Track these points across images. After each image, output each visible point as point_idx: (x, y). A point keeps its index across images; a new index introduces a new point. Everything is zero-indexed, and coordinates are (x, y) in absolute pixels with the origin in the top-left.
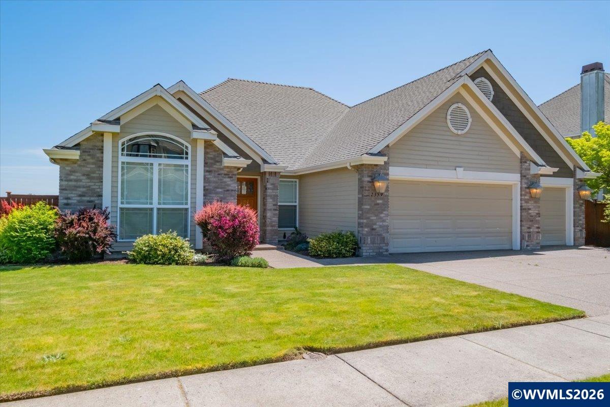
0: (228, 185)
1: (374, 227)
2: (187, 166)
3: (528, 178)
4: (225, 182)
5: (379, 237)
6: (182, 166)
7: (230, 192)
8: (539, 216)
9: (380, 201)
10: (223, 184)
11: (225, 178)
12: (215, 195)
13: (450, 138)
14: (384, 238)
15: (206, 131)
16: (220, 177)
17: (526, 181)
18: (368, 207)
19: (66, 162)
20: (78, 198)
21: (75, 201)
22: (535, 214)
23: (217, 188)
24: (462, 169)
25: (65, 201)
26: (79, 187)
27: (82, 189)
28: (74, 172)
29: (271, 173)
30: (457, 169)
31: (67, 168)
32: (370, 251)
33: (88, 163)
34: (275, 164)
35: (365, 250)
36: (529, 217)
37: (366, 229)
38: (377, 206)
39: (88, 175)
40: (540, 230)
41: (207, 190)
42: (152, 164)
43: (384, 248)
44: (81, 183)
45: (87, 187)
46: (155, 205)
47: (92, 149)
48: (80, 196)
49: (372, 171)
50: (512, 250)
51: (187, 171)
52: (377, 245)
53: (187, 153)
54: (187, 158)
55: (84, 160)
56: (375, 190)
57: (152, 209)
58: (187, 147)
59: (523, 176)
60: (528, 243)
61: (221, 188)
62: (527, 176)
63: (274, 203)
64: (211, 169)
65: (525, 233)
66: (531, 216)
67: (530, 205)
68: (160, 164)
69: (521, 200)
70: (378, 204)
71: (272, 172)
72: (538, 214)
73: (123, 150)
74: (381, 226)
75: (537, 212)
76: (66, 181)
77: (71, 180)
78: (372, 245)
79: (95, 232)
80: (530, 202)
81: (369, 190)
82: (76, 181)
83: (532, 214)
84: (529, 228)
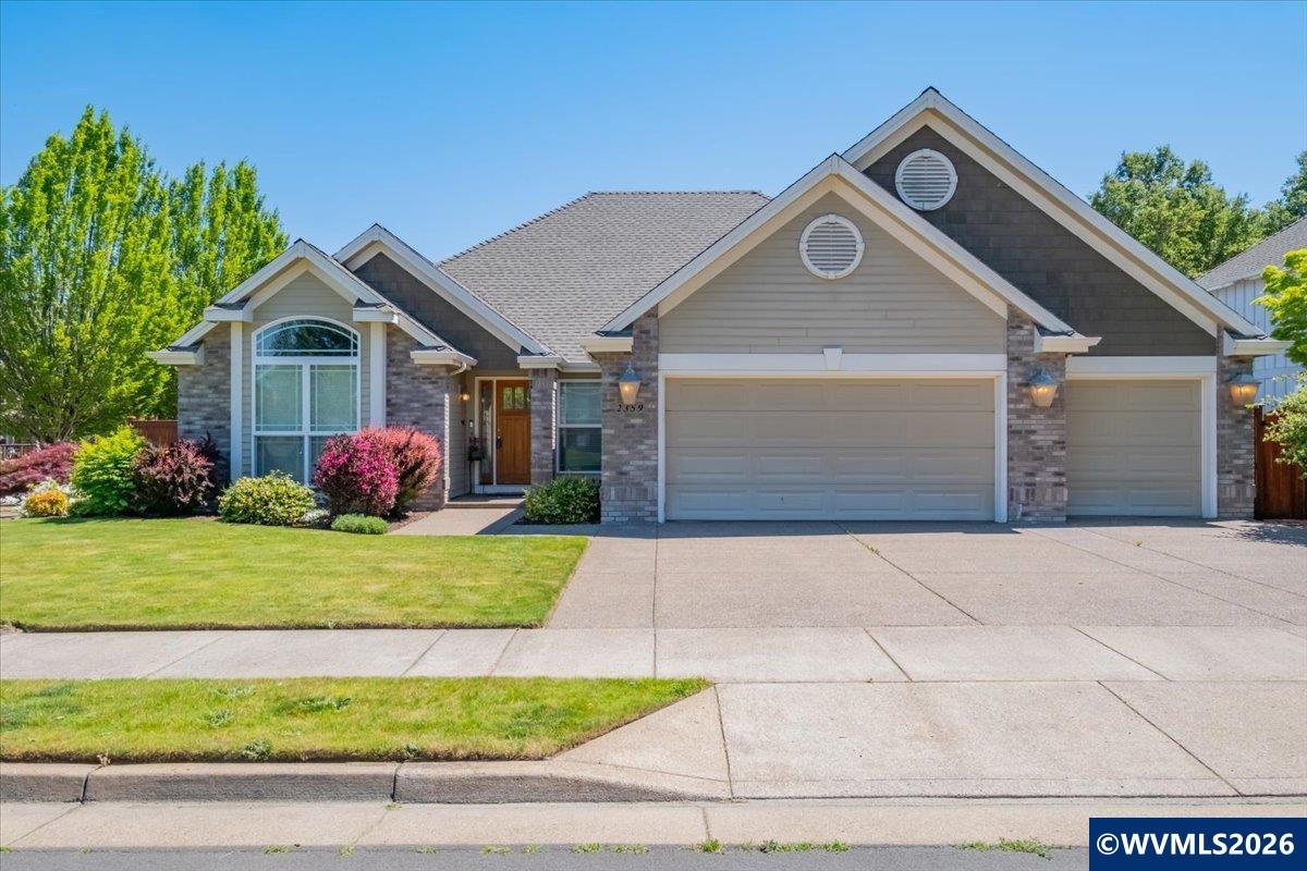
0: (431, 396)
1: (625, 468)
2: (355, 367)
3: (1026, 364)
4: (424, 391)
5: (634, 490)
6: (347, 367)
7: (433, 408)
8: (1062, 448)
9: (638, 421)
10: (422, 395)
11: (424, 383)
12: (406, 414)
13: (812, 288)
14: (645, 490)
15: (374, 308)
16: (416, 383)
17: (1021, 369)
18: (612, 432)
19: (188, 370)
20: (203, 422)
21: (198, 427)
22: (1050, 443)
23: (412, 401)
24: (839, 350)
25: (186, 427)
26: (205, 405)
27: (207, 409)
28: (198, 383)
29: (536, 372)
30: (826, 350)
31: (188, 378)
32: (615, 514)
33: (216, 369)
34: (541, 354)
35: (608, 512)
36: (1030, 449)
37: (607, 474)
38: (632, 430)
39: (215, 387)
40: (1064, 479)
41: (394, 405)
42: (300, 367)
43: (646, 509)
44: (207, 400)
45: (214, 406)
46: (306, 432)
47: (221, 348)
48: (206, 419)
49: (620, 364)
50: (993, 522)
51: (355, 374)
52: (630, 503)
53: (355, 346)
54: (355, 354)
55: (211, 365)
56: (621, 399)
57: (301, 438)
58: (355, 337)
59: (1013, 359)
60: (1027, 509)
61: (418, 401)
62: (1024, 359)
63: (544, 425)
64: (400, 370)
65: (1019, 484)
66: (1038, 448)
67: (1034, 422)
68: (312, 367)
69: (1009, 411)
70: (633, 426)
71: (538, 370)
72: (1061, 444)
73: (259, 347)
74: (638, 468)
75: (1056, 438)
76: (186, 397)
77: (193, 396)
78: (619, 503)
79: (180, 471)
80: (1033, 416)
81: (611, 400)
82: (199, 396)
83: (1040, 444)
84: (1032, 474)
